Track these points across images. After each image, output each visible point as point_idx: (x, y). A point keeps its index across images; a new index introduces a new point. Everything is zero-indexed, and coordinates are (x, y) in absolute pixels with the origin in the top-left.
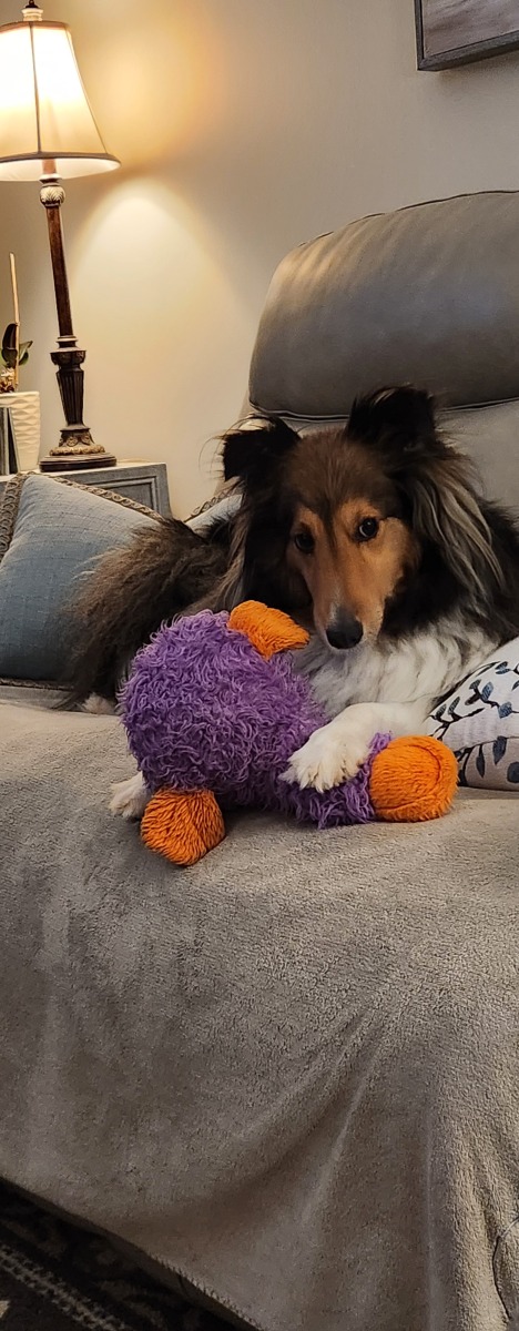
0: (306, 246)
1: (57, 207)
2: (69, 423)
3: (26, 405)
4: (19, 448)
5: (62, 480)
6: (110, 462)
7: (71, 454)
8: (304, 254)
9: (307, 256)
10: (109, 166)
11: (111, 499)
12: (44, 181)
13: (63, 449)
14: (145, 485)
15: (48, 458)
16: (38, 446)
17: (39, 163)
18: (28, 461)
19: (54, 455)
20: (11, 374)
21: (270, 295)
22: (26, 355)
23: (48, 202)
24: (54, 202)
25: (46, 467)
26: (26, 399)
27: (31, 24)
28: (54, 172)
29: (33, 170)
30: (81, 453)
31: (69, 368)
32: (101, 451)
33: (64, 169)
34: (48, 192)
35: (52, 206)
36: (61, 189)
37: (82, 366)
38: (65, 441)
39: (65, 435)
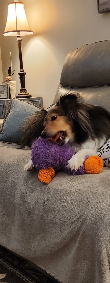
0: (73, 51)
1: (20, 42)
2: (22, 88)
3: (13, 84)
4: (11, 93)
5: (20, 100)
6: (31, 96)
7: (22, 94)
8: (73, 52)
9: (73, 53)
10: (31, 33)
11: (31, 104)
12: (18, 36)
13: (21, 94)
14: (38, 101)
15: (17, 95)
16: (15, 93)
17: (17, 32)
18: (13, 96)
19: (19, 95)
20: (10, 77)
21: (65, 61)
22: (13, 73)
23: (18, 41)
24: (20, 41)
25: (17, 97)
26: (13, 83)
27: (15, 3)
28: (20, 34)
29: (15, 34)
30: (24, 94)
31: (22, 76)
32: (29, 94)
33: (22, 34)
34: (18, 39)
35: (19, 42)
36: (21, 38)
37: (25, 76)
38: (21, 92)
39: (21, 90)
